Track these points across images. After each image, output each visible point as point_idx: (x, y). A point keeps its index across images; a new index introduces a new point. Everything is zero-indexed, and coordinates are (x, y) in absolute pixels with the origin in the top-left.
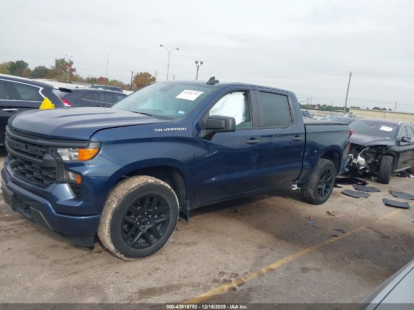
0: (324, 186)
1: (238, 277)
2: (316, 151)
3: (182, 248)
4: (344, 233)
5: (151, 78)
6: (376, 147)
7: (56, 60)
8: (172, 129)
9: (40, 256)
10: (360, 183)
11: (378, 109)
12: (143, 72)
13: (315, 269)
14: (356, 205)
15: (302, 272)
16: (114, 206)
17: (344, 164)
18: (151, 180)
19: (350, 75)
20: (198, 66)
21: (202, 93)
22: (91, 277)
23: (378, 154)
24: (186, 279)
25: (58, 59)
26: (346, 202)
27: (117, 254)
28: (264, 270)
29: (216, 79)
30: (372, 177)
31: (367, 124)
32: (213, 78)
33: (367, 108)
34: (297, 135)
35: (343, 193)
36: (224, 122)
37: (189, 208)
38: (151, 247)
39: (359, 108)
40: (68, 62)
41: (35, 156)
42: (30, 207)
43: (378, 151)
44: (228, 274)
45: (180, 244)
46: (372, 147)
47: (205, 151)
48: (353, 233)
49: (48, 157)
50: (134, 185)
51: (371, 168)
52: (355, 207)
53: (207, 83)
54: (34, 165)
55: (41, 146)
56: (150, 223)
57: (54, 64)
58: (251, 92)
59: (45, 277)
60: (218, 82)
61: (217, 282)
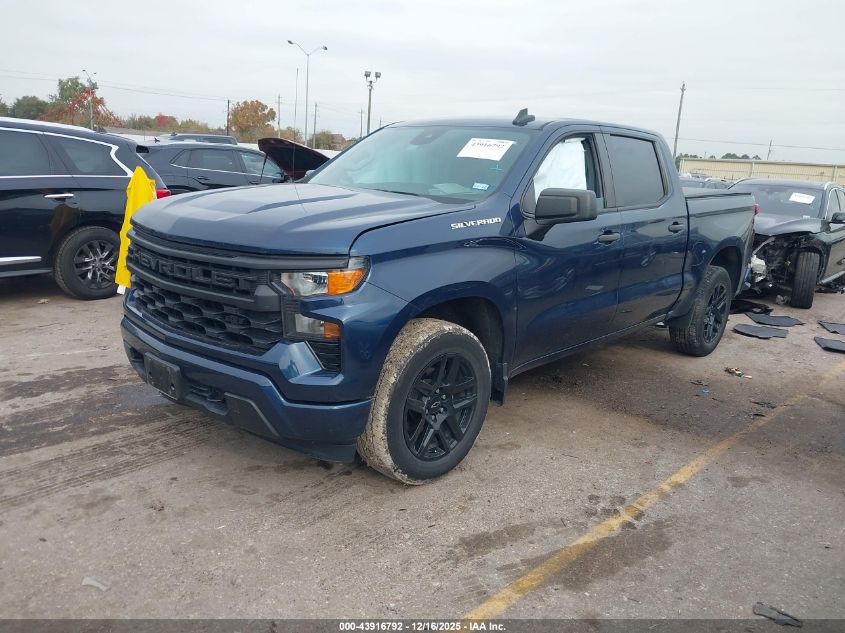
0: (712, 319)
1: (627, 503)
2: (704, 251)
3: (496, 455)
4: (773, 408)
5: (266, 112)
6: (787, 236)
7: (61, 82)
8: (479, 223)
9: (241, 489)
10: (758, 310)
11: (734, 156)
12: (249, 101)
13: (754, 478)
14: (771, 352)
15: (735, 486)
16: (392, 380)
17: (745, 274)
18: (448, 327)
19: (683, 90)
20: (371, 82)
21: (511, 143)
22: (358, 521)
23: (790, 250)
24: (535, 514)
25: (64, 79)
26: (750, 347)
27: (396, 474)
28: (666, 488)
29: (529, 113)
30: (779, 296)
31: (763, 190)
32: (524, 112)
33: (712, 157)
34: (675, 220)
35: (736, 331)
36: (574, 200)
37: (506, 378)
38: (448, 457)
39: (695, 156)
40: (87, 85)
41: (228, 290)
42: (226, 394)
43: (792, 245)
44: (604, 499)
45: (487, 447)
46: (779, 237)
47: (536, 262)
48: (789, 407)
49: (263, 291)
50: (422, 339)
51: (775, 278)
52: (771, 358)
53: (514, 123)
54: (227, 309)
55: (246, 270)
56: (445, 409)
57: (55, 91)
58: (598, 137)
59: (272, 527)
60: (532, 118)
61: (594, 514)
